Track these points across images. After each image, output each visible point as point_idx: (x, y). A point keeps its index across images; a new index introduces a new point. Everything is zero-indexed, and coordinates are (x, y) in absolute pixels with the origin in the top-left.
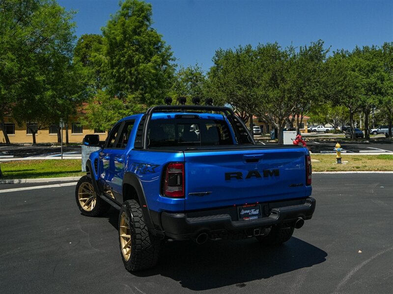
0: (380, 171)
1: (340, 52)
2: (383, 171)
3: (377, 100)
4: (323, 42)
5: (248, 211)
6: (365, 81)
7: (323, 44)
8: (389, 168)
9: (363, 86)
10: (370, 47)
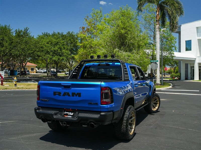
0: (27, 89)
1: (45, 33)
2: (28, 89)
3: (57, 58)
4: (29, 29)
5: (68, 113)
6: (53, 49)
7: (28, 29)
8: (33, 88)
9: (52, 51)
10: (61, 33)
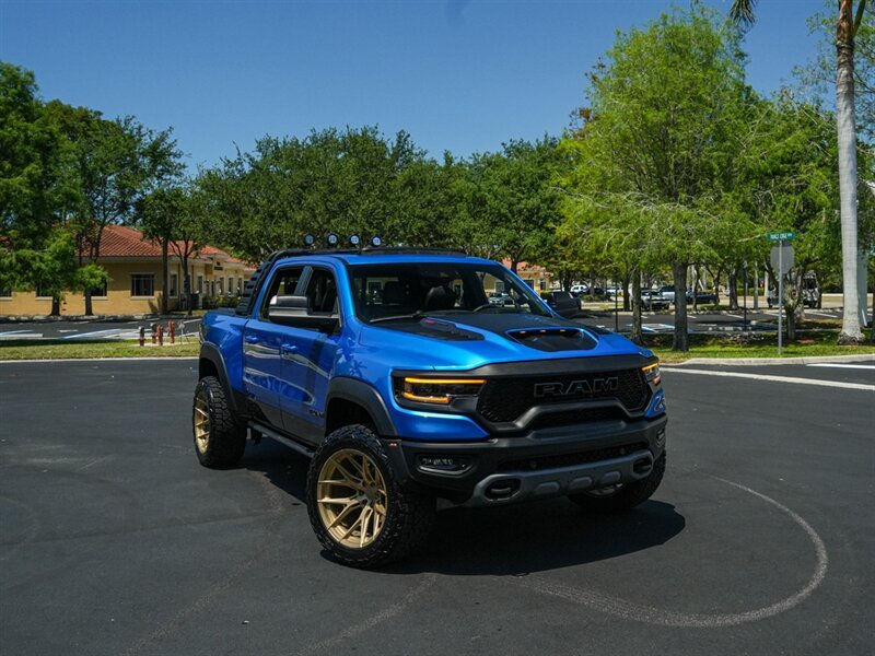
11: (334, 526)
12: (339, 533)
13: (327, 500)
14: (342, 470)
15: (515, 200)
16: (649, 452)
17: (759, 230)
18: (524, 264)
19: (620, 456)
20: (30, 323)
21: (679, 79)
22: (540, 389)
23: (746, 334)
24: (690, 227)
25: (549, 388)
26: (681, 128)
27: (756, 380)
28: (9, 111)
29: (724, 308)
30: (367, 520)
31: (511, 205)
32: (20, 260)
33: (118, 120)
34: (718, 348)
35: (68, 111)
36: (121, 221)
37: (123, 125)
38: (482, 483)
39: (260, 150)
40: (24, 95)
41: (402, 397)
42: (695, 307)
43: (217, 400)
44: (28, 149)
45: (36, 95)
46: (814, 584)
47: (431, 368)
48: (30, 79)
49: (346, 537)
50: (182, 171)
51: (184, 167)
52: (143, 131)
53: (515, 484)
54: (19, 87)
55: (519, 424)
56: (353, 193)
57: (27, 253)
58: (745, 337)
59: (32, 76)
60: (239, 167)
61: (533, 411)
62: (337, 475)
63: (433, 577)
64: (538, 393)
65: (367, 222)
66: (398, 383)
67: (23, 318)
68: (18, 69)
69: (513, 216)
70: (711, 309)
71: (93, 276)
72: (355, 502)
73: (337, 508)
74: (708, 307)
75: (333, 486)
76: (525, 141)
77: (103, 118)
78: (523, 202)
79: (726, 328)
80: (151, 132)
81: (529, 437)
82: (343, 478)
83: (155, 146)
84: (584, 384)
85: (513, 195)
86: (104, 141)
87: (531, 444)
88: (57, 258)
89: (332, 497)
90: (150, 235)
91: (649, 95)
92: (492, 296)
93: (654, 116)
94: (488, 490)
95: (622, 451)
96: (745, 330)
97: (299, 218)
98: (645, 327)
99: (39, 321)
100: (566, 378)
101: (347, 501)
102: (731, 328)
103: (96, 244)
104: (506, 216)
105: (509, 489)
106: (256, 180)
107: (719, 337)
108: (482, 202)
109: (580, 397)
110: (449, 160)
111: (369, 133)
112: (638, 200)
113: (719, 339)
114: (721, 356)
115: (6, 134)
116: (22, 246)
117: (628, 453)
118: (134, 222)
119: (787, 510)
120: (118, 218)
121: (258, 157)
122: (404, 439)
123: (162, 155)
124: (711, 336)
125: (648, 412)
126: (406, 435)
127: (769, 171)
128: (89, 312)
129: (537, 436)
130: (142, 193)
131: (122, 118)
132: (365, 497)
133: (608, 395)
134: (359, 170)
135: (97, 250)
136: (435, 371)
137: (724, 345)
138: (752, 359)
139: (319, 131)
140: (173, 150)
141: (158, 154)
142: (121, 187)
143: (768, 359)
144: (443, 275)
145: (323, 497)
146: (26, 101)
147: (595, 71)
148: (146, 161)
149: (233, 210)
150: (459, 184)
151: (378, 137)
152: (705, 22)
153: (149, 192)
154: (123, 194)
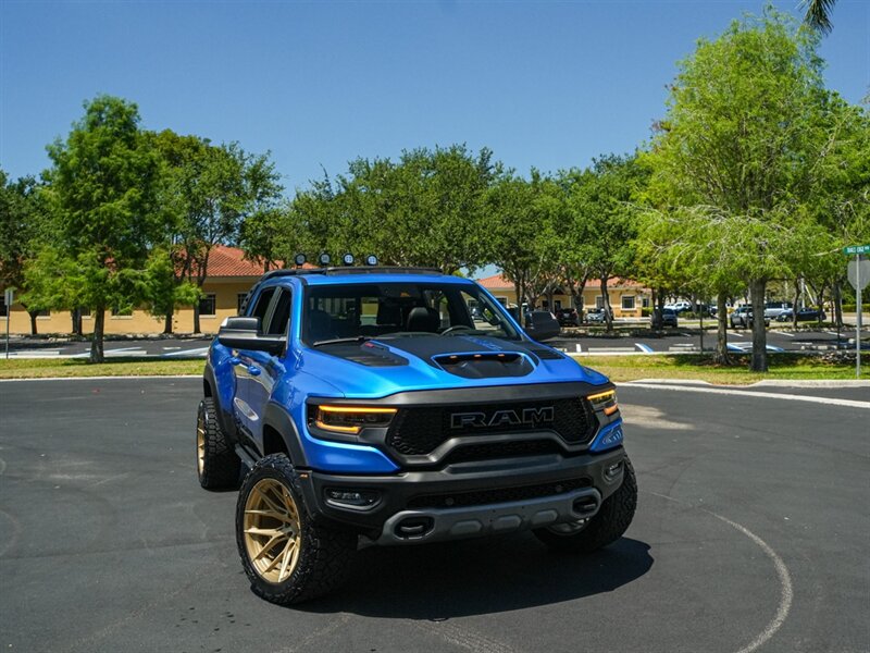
11: (259, 557)
12: (262, 565)
13: (254, 530)
14: (268, 500)
15: (602, 216)
16: (595, 490)
17: (836, 244)
18: (617, 279)
19: (555, 493)
20: (145, 340)
21: (749, 86)
22: (458, 420)
23: (839, 353)
24: (762, 241)
25: (468, 418)
26: (751, 137)
27: (822, 404)
28: (114, 141)
29: (827, 325)
30: (290, 553)
31: (598, 221)
32: (123, 280)
33: (223, 146)
34: (808, 368)
35: (174, 140)
36: (227, 243)
37: (228, 151)
38: (391, 521)
39: (352, 171)
40: (128, 125)
41: (315, 426)
42: (795, 324)
43: (213, 421)
44: (132, 176)
45: (139, 126)
46: (755, 645)
47: (342, 395)
48: (134, 110)
49: (269, 570)
50: (280, 193)
51: (282, 188)
52: (245, 156)
53: (427, 523)
54: (124, 117)
55: (433, 459)
56: (434, 210)
57: (129, 272)
58: (839, 356)
59: (135, 107)
60: (327, 188)
61: (452, 442)
62: (262, 506)
63: (346, 617)
64: (455, 424)
65: (446, 239)
66: (313, 411)
67: (139, 336)
68: (123, 102)
69: (601, 233)
70: (814, 326)
71: (188, 294)
72: (281, 533)
73: (263, 539)
74: (811, 325)
75: (261, 516)
76: (616, 155)
77: (211, 145)
78: (611, 218)
79: (820, 347)
80: (252, 156)
81: (443, 472)
82: (269, 508)
83: (255, 171)
84: (510, 415)
85: (600, 212)
86: (210, 166)
87: (446, 479)
88: (157, 277)
89: (260, 528)
90: (251, 256)
91: (719, 104)
92: (590, 312)
93: (725, 126)
94: (397, 528)
95: (559, 488)
96: (839, 349)
97: (380, 237)
98: (729, 344)
99: (152, 339)
100: (489, 408)
101: (273, 533)
102: (825, 347)
103: (203, 264)
104: (593, 233)
105: (420, 527)
106: (342, 201)
107: (809, 356)
108: (567, 219)
109: (505, 429)
110: (536, 177)
111: (458, 152)
112: (709, 213)
113: (810, 357)
114: (796, 378)
115: (111, 161)
116: (125, 265)
117: (566, 491)
118: (239, 243)
119: (773, 554)
120: (224, 239)
121: (350, 178)
122: (315, 470)
123: (262, 178)
124: (801, 356)
125: (593, 444)
126: (317, 467)
127: (849, 181)
128: (197, 330)
129: (454, 471)
130: (245, 215)
131: (228, 144)
132: (290, 530)
133: (541, 426)
134: (441, 188)
135: (205, 272)
136: (344, 398)
137: (814, 365)
138: (827, 381)
139: (410, 151)
140: (272, 173)
141: (258, 177)
142: (224, 210)
143: (845, 381)
144: (404, 295)
145: (250, 527)
146: (132, 131)
147: (675, 83)
148: (249, 184)
149: (320, 231)
150: (545, 201)
151: (467, 155)
152: (779, 27)
153: (251, 214)
154: (228, 217)
